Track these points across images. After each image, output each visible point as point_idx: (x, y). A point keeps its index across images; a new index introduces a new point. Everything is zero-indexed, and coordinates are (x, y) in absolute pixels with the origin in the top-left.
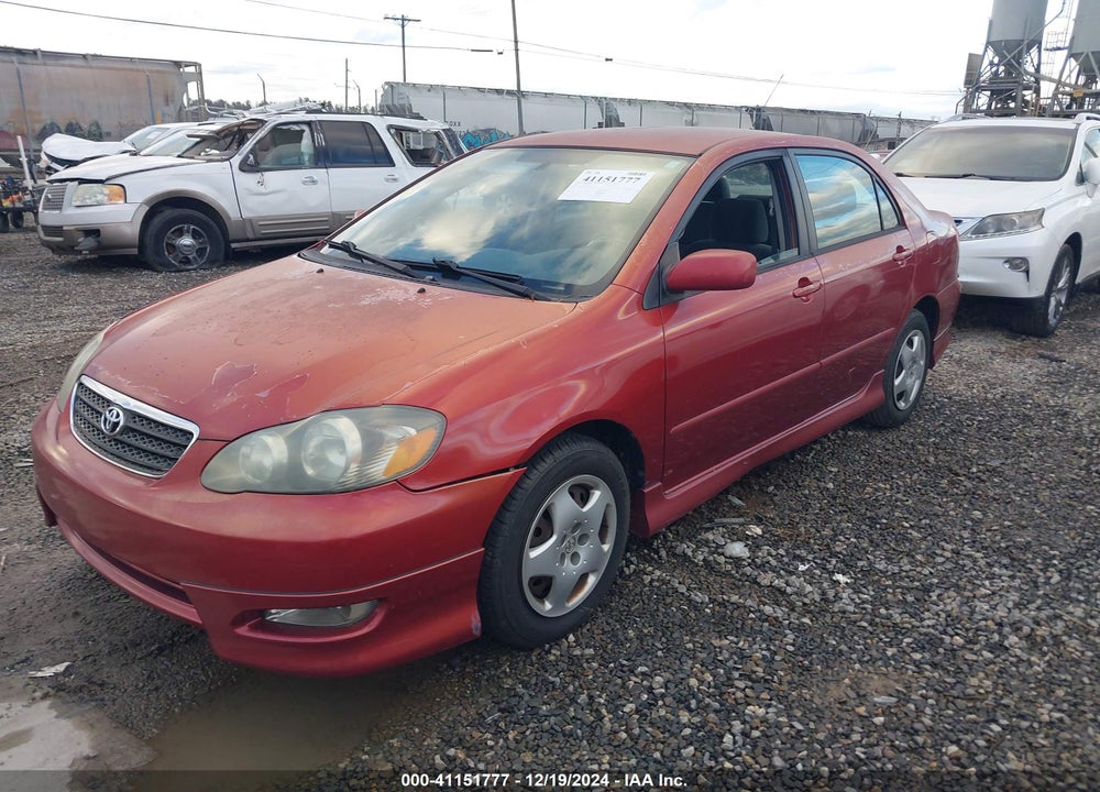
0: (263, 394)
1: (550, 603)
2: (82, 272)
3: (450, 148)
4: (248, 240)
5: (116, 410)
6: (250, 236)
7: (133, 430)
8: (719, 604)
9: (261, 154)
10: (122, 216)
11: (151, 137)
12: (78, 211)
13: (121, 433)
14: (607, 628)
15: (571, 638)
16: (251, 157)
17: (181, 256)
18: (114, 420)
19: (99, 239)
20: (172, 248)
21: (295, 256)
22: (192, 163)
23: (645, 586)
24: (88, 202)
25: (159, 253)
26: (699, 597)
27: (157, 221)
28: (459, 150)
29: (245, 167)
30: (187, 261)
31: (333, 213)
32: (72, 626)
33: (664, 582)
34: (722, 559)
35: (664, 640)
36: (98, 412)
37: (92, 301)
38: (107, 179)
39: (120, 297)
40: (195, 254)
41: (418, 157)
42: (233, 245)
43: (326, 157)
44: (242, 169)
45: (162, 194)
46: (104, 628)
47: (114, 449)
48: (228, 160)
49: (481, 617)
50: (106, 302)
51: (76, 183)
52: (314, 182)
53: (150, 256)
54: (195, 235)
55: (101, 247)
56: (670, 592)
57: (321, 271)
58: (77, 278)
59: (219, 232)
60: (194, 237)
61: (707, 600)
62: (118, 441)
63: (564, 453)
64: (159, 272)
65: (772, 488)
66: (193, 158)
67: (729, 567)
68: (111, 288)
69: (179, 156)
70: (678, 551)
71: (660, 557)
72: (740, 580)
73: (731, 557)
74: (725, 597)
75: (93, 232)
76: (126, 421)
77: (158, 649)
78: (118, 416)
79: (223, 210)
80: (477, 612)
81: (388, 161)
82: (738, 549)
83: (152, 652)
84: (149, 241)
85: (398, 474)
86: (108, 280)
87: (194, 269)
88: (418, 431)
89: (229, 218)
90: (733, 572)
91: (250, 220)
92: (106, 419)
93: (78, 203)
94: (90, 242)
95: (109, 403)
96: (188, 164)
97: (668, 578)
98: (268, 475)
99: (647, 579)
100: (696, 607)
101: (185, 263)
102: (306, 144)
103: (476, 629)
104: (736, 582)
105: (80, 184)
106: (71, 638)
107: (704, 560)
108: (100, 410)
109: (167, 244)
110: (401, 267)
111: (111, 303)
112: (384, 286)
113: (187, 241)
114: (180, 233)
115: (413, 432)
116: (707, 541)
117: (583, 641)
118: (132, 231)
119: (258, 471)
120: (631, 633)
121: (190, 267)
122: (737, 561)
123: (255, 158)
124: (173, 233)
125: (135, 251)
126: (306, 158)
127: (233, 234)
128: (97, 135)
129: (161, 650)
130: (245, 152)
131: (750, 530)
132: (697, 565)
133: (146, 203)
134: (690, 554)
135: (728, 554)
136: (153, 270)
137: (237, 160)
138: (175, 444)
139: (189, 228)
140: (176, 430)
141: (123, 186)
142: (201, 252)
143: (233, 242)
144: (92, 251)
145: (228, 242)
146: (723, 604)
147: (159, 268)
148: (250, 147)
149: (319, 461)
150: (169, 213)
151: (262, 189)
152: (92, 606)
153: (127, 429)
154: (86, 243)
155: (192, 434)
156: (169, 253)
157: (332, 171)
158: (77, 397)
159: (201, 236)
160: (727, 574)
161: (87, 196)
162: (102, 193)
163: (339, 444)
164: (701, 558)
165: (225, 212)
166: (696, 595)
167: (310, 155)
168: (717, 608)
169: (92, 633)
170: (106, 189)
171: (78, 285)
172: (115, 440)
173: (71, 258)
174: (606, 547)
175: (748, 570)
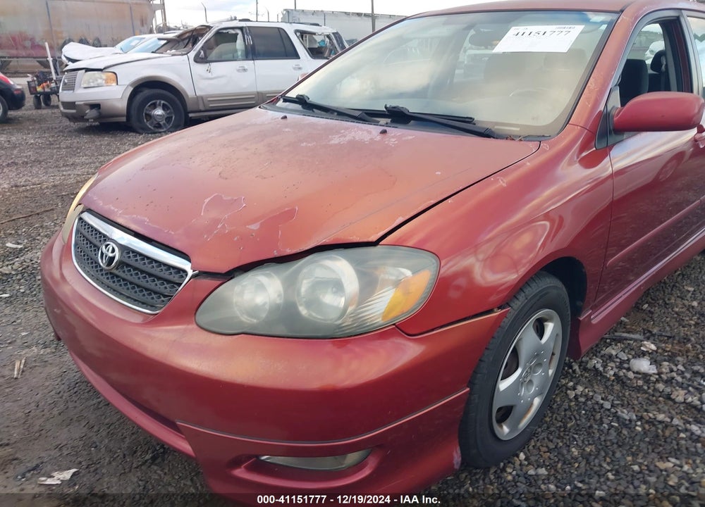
0: (255, 227)
1: (508, 427)
2: (89, 135)
3: (337, 46)
4: (200, 111)
5: (112, 245)
6: (202, 108)
7: (128, 265)
8: (647, 422)
9: (208, 51)
10: (115, 95)
11: (133, 44)
12: (85, 91)
13: (117, 267)
14: (552, 446)
15: (522, 456)
16: (202, 53)
17: (155, 122)
18: (111, 255)
19: (101, 110)
20: (149, 116)
21: (257, 108)
22: (162, 57)
23: (571, 401)
24: (92, 85)
25: (140, 121)
26: (625, 414)
27: (139, 98)
28: (343, 47)
29: (198, 60)
30: (159, 126)
31: (258, 93)
32: (78, 431)
33: (588, 398)
34: (631, 375)
35: (608, 460)
36: (95, 246)
37: (96, 154)
38: (105, 69)
39: (115, 150)
40: (164, 121)
41: (316, 52)
42: (191, 115)
43: (252, 53)
44: (196, 61)
45: (142, 79)
46: (104, 433)
47: (109, 282)
48: (187, 54)
49: (461, 452)
50: (105, 155)
51: (84, 71)
52: (245, 70)
53: (134, 122)
54: (164, 107)
55: (101, 117)
56: (596, 407)
57: (285, 117)
58: (85, 138)
59: (180, 105)
60: (164, 109)
61: (634, 417)
62: (114, 276)
63: (532, 290)
64: (141, 134)
65: (646, 306)
66: (162, 53)
67: (640, 383)
68: (108, 144)
69: (153, 52)
70: (590, 366)
71: (574, 371)
72: (653, 396)
73: (637, 373)
74: (651, 415)
75: (95, 106)
76: (121, 255)
77: (152, 458)
78: (113, 251)
79: (183, 90)
80: (458, 448)
81: (295, 55)
82: (644, 365)
83: (146, 461)
84: (133, 112)
85: (397, 317)
86: (106, 140)
87: (165, 132)
88: (413, 273)
89: (187, 95)
90: (646, 388)
91: (202, 98)
92: (102, 254)
93: (85, 86)
94: (94, 113)
95: (105, 238)
96: (159, 57)
97: (591, 394)
98: (264, 315)
99: (572, 394)
100: (627, 424)
101: (157, 127)
102: (239, 44)
103: (457, 463)
104: (651, 398)
105: (86, 71)
106: (76, 443)
107: (614, 375)
108: (98, 243)
109: (146, 114)
110: (357, 114)
111: (108, 155)
112: (347, 129)
113: (159, 112)
114: (154, 106)
115: (408, 273)
116: (610, 356)
117: (533, 459)
118: (122, 105)
119: (253, 311)
120: (575, 451)
121: (162, 130)
122: (646, 377)
123: (205, 53)
124: (149, 106)
125: (124, 119)
126: (239, 53)
127: (190, 107)
128: (98, 44)
129: (154, 459)
130: (198, 49)
131: (644, 346)
132: (609, 379)
133: (131, 85)
134: (601, 369)
135: (636, 369)
136: (137, 132)
137: (192, 54)
138: (168, 282)
139: (160, 103)
140: (169, 267)
141: (115, 74)
142: (168, 119)
143: (189, 113)
144: (95, 119)
145: (187, 113)
146: (652, 422)
147: (141, 131)
148: (201, 45)
149: (313, 303)
150: (147, 92)
151: (209, 75)
152: (94, 410)
153: (121, 264)
154: (90, 113)
155: (185, 271)
156: (147, 121)
157: (258, 62)
158: (77, 231)
159: (168, 108)
160: (639, 389)
161: (91, 81)
162: (101, 78)
163: (338, 286)
164: (612, 373)
165: (185, 92)
166: (623, 412)
167: (242, 51)
168: (647, 426)
169: (94, 439)
170: (104, 75)
171: (86, 143)
172: (111, 273)
173: (81, 124)
174: (551, 372)
175: (661, 386)
